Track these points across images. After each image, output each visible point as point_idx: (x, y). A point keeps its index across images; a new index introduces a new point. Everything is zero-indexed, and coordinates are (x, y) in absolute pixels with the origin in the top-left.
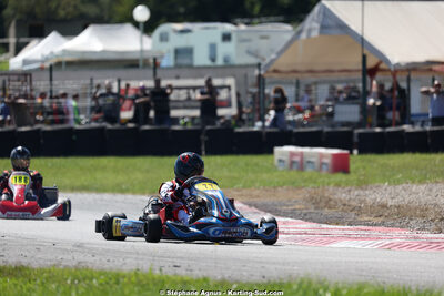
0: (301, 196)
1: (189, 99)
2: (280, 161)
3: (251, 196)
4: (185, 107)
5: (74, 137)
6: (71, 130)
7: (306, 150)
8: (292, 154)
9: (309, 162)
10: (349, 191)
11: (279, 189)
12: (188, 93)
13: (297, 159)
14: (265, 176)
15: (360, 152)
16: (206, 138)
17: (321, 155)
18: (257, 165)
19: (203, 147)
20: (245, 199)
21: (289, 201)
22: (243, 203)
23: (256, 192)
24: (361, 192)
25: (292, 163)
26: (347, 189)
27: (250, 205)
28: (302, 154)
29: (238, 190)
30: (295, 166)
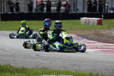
0: (91, 33)
1: (55, 4)
2: (82, 21)
3: (77, 32)
4: (54, 7)
5: (24, 15)
6: (23, 13)
7: (90, 18)
8: (86, 20)
9: (91, 22)
10: (105, 31)
11: (84, 30)
12: (55, 3)
13: (87, 21)
14: (79, 26)
15: (104, 19)
16: (61, 15)
17: (94, 20)
18: (75, 23)
19: (60, 18)
20: (76, 34)
21: (89, 34)
22: (76, 35)
23: (78, 31)
24: (109, 31)
25: (86, 22)
26: (104, 30)
27: (78, 35)
28: (89, 19)
29: (73, 31)
30: (87, 23)
